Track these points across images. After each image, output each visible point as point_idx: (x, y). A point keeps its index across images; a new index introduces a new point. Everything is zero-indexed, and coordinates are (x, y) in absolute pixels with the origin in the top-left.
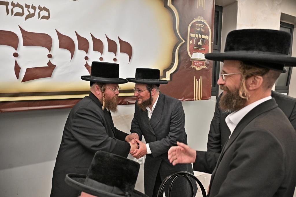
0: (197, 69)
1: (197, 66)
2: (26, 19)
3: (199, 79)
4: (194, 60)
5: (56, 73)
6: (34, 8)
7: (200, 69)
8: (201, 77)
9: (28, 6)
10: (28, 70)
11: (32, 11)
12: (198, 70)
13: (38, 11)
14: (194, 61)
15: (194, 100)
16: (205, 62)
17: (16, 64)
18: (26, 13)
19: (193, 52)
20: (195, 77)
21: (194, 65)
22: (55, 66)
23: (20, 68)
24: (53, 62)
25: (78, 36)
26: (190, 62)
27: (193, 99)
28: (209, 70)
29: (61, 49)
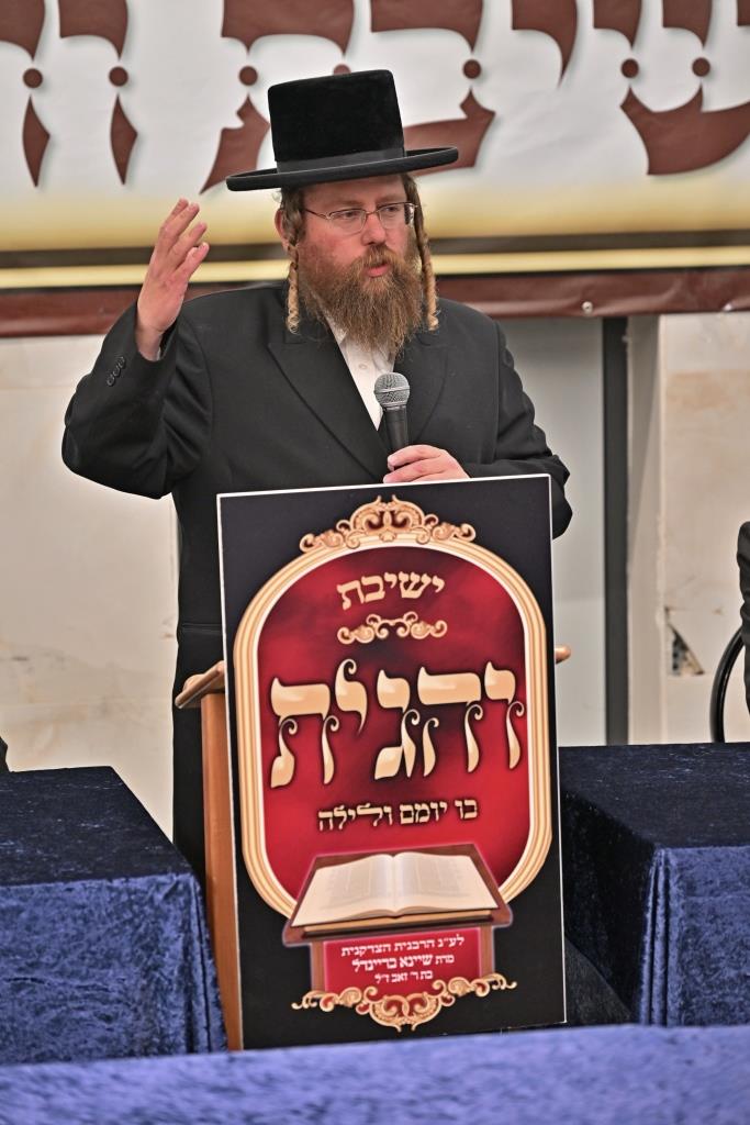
5: (497, 146)
22: (491, 114)
24: (486, 100)
29: (517, 33)
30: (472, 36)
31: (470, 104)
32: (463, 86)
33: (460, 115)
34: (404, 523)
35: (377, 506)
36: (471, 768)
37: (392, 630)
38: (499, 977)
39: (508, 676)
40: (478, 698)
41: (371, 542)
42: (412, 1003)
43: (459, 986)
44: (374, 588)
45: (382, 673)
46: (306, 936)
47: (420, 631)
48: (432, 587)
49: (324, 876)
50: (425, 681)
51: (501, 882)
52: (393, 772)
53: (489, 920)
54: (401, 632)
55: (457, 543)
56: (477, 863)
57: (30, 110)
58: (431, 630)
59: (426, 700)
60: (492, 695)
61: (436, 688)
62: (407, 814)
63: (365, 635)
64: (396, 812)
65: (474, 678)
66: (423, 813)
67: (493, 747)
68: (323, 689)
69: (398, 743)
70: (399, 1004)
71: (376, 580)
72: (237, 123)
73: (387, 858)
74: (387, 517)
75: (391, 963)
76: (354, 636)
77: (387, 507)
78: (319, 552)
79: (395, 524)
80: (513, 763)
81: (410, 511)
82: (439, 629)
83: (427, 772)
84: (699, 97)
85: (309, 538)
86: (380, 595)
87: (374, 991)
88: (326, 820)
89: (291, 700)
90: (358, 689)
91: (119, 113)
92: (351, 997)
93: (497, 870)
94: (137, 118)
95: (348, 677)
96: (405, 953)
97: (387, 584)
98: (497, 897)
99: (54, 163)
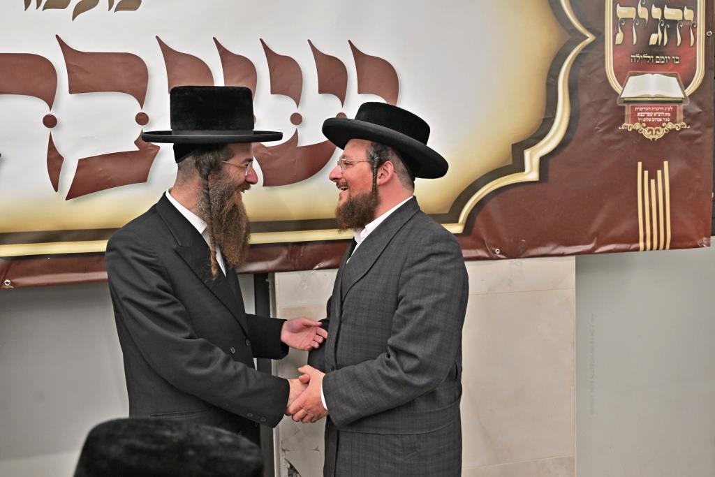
0: (647, 134)
1: (648, 124)
3: (659, 172)
4: (634, 102)
7: (661, 134)
8: (666, 163)
12: (651, 138)
15: (637, 249)
16: (680, 107)
19: (630, 76)
20: (640, 164)
27: (634, 246)
28: (697, 137)
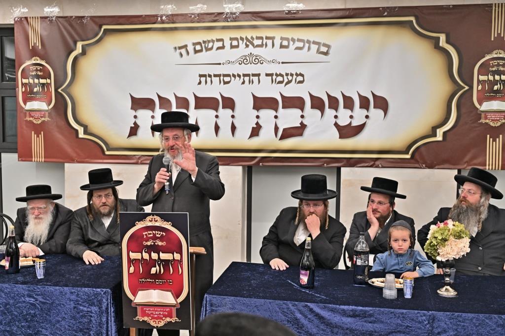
2: (285, 86)
5: (307, 132)
6: (292, 75)
9: (287, 75)
10: (284, 130)
11: (290, 78)
13: (295, 77)
14: (485, 114)
17: (276, 125)
18: (286, 80)
19: (485, 102)
21: (486, 118)
22: (306, 125)
23: (278, 128)
24: (305, 122)
25: (329, 96)
26: (478, 115)
29: (312, 109)
30: (302, 110)
31: (302, 123)
32: (300, 120)
33: (300, 125)
34: (157, 221)
35: (151, 217)
36: (171, 273)
37: (154, 243)
38: (177, 319)
39: (179, 255)
40: (172, 259)
41: (150, 224)
42: (158, 322)
43: (168, 319)
44: (151, 234)
45: (152, 252)
46: (136, 305)
47: (160, 243)
48: (162, 234)
49: (140, 293)
50: (161, 254)
51: (177, 298)
52: (154, 272)
53: (174, 306)
54: (156, 243)
55: (168, 226)
56: (172, 294)
57: (216, 123)
58: (162, 244)
59: (161, 258)
60: (175, 259)
61: (163, 256)
62: (157, 282)
63: (149, 243)
64: (155, 281)
65: (171, 255)
66: (161, 282)
67: (176, 270)
68: (140, 254)
69: (155, 267)
70: (156, 322)
71: (151, 232)
72: (255, 126)
73: (153, 290)
74: (153, 219)
75: (154, 313)
76: (146, 243)
77: (153, 217)
78: (139, 225)
79: (155, 221)
80: (180, 273)
81: (158, 218)
82: (164, 244)
83: (162, 273)
84: (350, 123)
85: (137, 222)
86: (152, 235)
87: (150, 318)
88: (141, 281)
89: (134, 256)
90: (147, 254)
91: (233, 123)
92: (146, 319)
93: (177, 296)
94: (236, 125)
95: (145, 252)
96: (157, 311)
97: (153, 233)
98: (176, 301)
99: (220, 132)
